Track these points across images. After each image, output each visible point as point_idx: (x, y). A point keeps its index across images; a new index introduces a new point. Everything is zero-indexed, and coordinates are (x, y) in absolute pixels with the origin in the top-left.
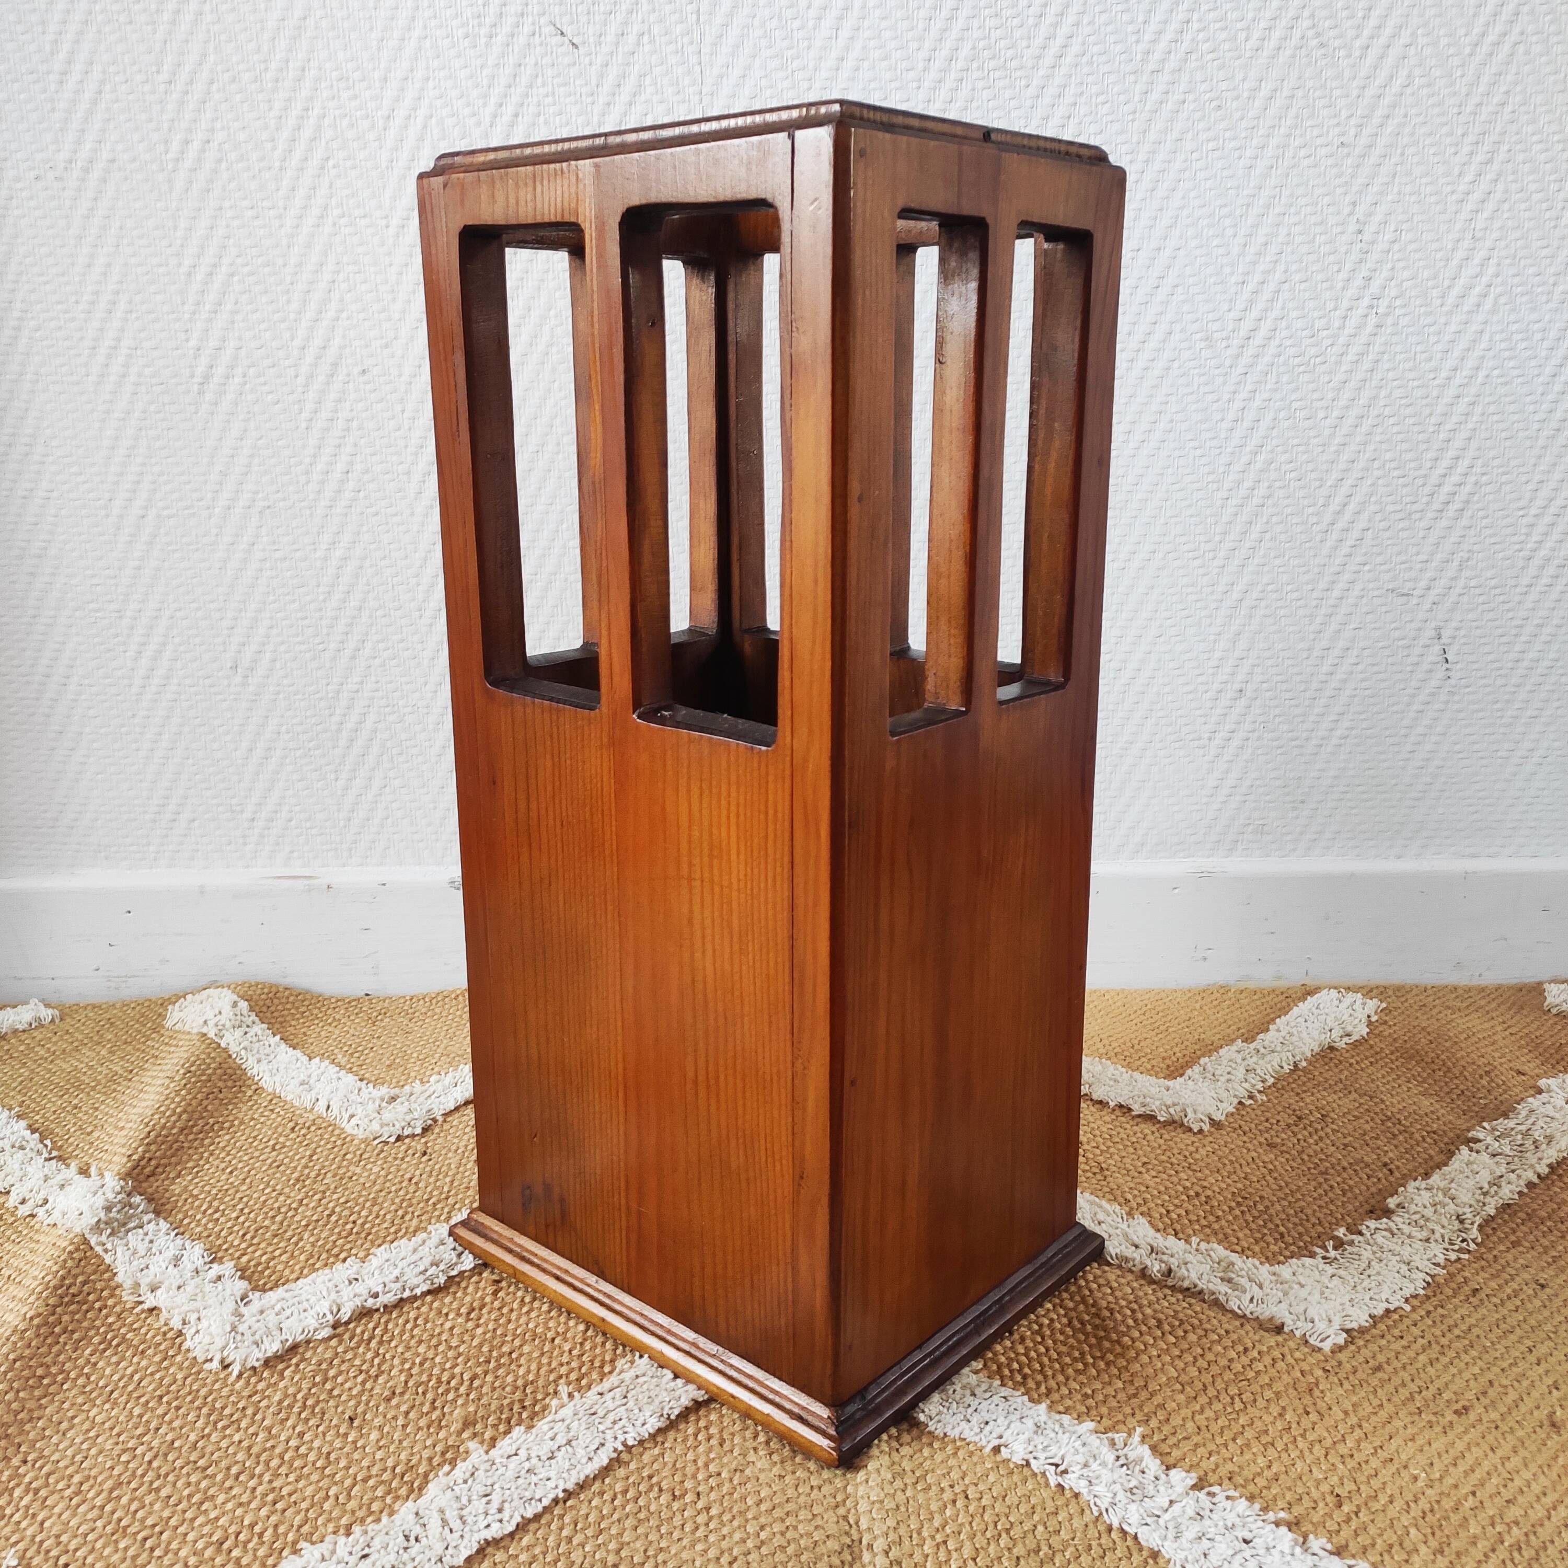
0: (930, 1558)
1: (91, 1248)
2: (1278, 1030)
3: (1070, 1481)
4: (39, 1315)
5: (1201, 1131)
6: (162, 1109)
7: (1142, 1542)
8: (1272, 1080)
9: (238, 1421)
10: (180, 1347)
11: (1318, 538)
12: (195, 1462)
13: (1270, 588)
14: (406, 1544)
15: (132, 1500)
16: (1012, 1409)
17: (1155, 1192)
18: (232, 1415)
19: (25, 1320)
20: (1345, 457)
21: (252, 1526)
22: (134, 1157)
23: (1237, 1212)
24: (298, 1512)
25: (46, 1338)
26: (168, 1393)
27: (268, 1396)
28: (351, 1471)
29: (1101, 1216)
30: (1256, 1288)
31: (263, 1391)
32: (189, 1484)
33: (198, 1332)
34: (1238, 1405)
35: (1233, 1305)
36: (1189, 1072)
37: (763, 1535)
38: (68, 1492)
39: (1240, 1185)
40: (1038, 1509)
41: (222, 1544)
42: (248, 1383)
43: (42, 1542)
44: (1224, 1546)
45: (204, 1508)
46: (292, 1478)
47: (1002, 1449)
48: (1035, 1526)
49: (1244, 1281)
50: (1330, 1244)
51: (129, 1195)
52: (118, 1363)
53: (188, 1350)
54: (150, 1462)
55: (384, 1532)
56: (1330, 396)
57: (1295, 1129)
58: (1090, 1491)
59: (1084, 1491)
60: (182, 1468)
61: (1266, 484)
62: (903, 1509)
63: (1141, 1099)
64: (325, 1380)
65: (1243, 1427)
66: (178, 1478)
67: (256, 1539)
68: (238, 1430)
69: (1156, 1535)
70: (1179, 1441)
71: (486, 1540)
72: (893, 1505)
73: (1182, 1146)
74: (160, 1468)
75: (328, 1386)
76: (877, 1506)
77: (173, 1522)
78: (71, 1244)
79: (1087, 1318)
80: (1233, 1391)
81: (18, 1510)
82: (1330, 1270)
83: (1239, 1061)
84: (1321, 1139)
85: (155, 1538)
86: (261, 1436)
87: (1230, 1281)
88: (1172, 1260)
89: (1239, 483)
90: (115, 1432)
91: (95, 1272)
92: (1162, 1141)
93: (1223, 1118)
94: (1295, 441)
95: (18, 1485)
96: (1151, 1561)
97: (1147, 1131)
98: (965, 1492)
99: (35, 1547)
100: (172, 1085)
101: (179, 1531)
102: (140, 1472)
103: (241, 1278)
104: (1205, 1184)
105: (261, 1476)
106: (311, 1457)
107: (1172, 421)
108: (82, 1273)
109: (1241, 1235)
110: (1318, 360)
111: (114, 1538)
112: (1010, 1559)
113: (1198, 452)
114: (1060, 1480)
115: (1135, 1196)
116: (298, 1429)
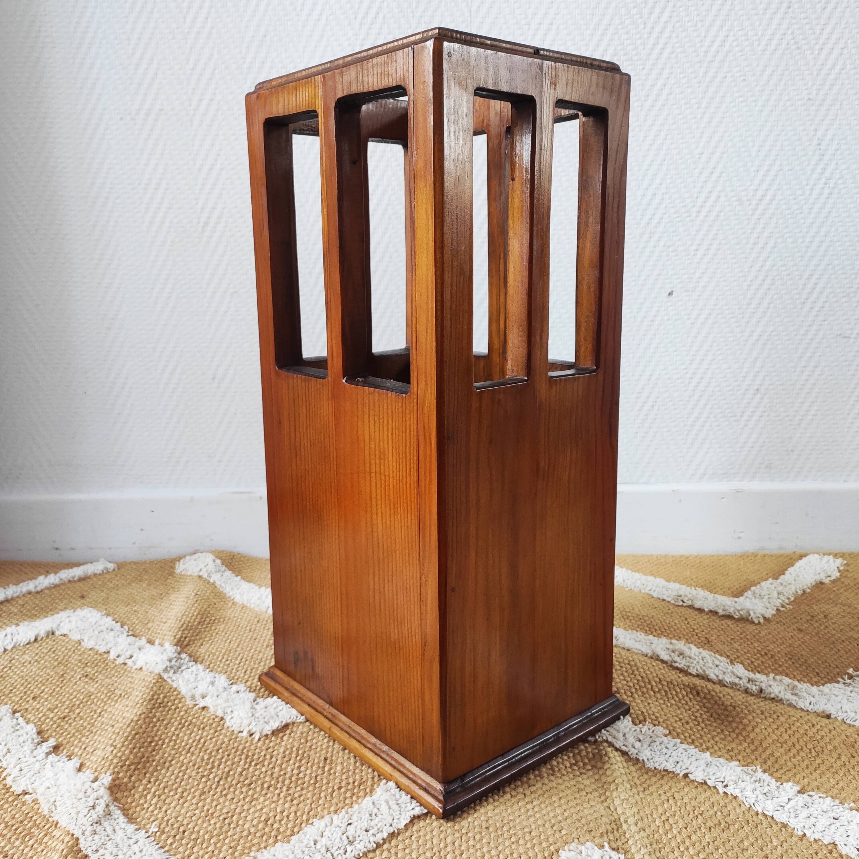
0: (660, 828)
1: (165, 681)
2: (790, 574)
3: (729, 790)
4: (144, 713)
5: (759, 623)
6: (187, 613)
7: (777, 820)
8: (792, 599)
9: (263, 761)
10: (223, 725)
11: (800, 306)
12: (244, 782)
13: (774, 334)
14: (371, 818)
15: (213, 801)
16: (690, 755)
17: (742, 653)
18: (259, 758)
19: (136, 715)
20: (813, 263)
21: (282, 812)
22: (177, 637)
23: (790, 663)
24: (306, 805)
25: (149, 724)
26: (221, 748)
27: (277, 749)
28: (330, 785)
29: (717, 662)
30: (811, 698)
31: (274, 747)
32: (242, 792)
33: (232, 718)
34: (814, 754)
35: (801, 705)
36: (746, 594)
37: (566, 814)
38: (176, 797)
39: (788, 649)
40: (716, 804)
41: (267, 821)
42: (264, 743)
43: (168, 821)
44: (824, 820)
45: (253, 804)
46: (298, 789)
47: (689, 775)
48: (716, 812)
49: (804, 694)
50: (846, 677)
51: (179, 654)
52: (191, 734)
53: (229, 727)
54: (219, 782)
55: (357, 812)
56: (805, 230)
57: (812, 622)
58: (742, 795)
59: (739, 795)
60: (237, 784)
61: (771, 278)
62: (640, 803)
63: (722, 607)
64: (307, 741)
65: (819, 764)
66: (236, 789)
67: (285, 819)
68: (264, 766)
69: (784, 816)
70: (785, 772)
71: (414, 816)
72: (634, 801)
73: (751, 630)
74: (224, 784)
75: (309, 744)
76: (625, 801)
77: (238, 811)
78: (154, 679)
79: (720, 712)
80: (810, 746)
81: (151, 805)
82: (850, 689)
83: (773, 588)
84: (827, 627)
85: (229, 818)
86: (277, 769)
87: (796, 694)
88: (762, 684)
89: (756, 277)
90: (196, 767)
91: (169, 692)
92: (738, 628)
93: (770, 616)
94: (787, 255)
95: (149, 793)
96: (783, 829)
97: (729, 623)
98: (673, 796)
99: (165, 823)
100: (189, 601)
101: (242, 815)
102: (214, 787)
103: (250, 692)
104: (769, 648)
105: (281, 788)
106: (307, 779)
107: (720, 244)
108: (162, 693)
109: (795, 673)
110: (798, 212)
111: (207, 818)
112: (706, 828)
113: (734, 261)
114: (725, 790)
115: (732, 654)
116: (297, 765)
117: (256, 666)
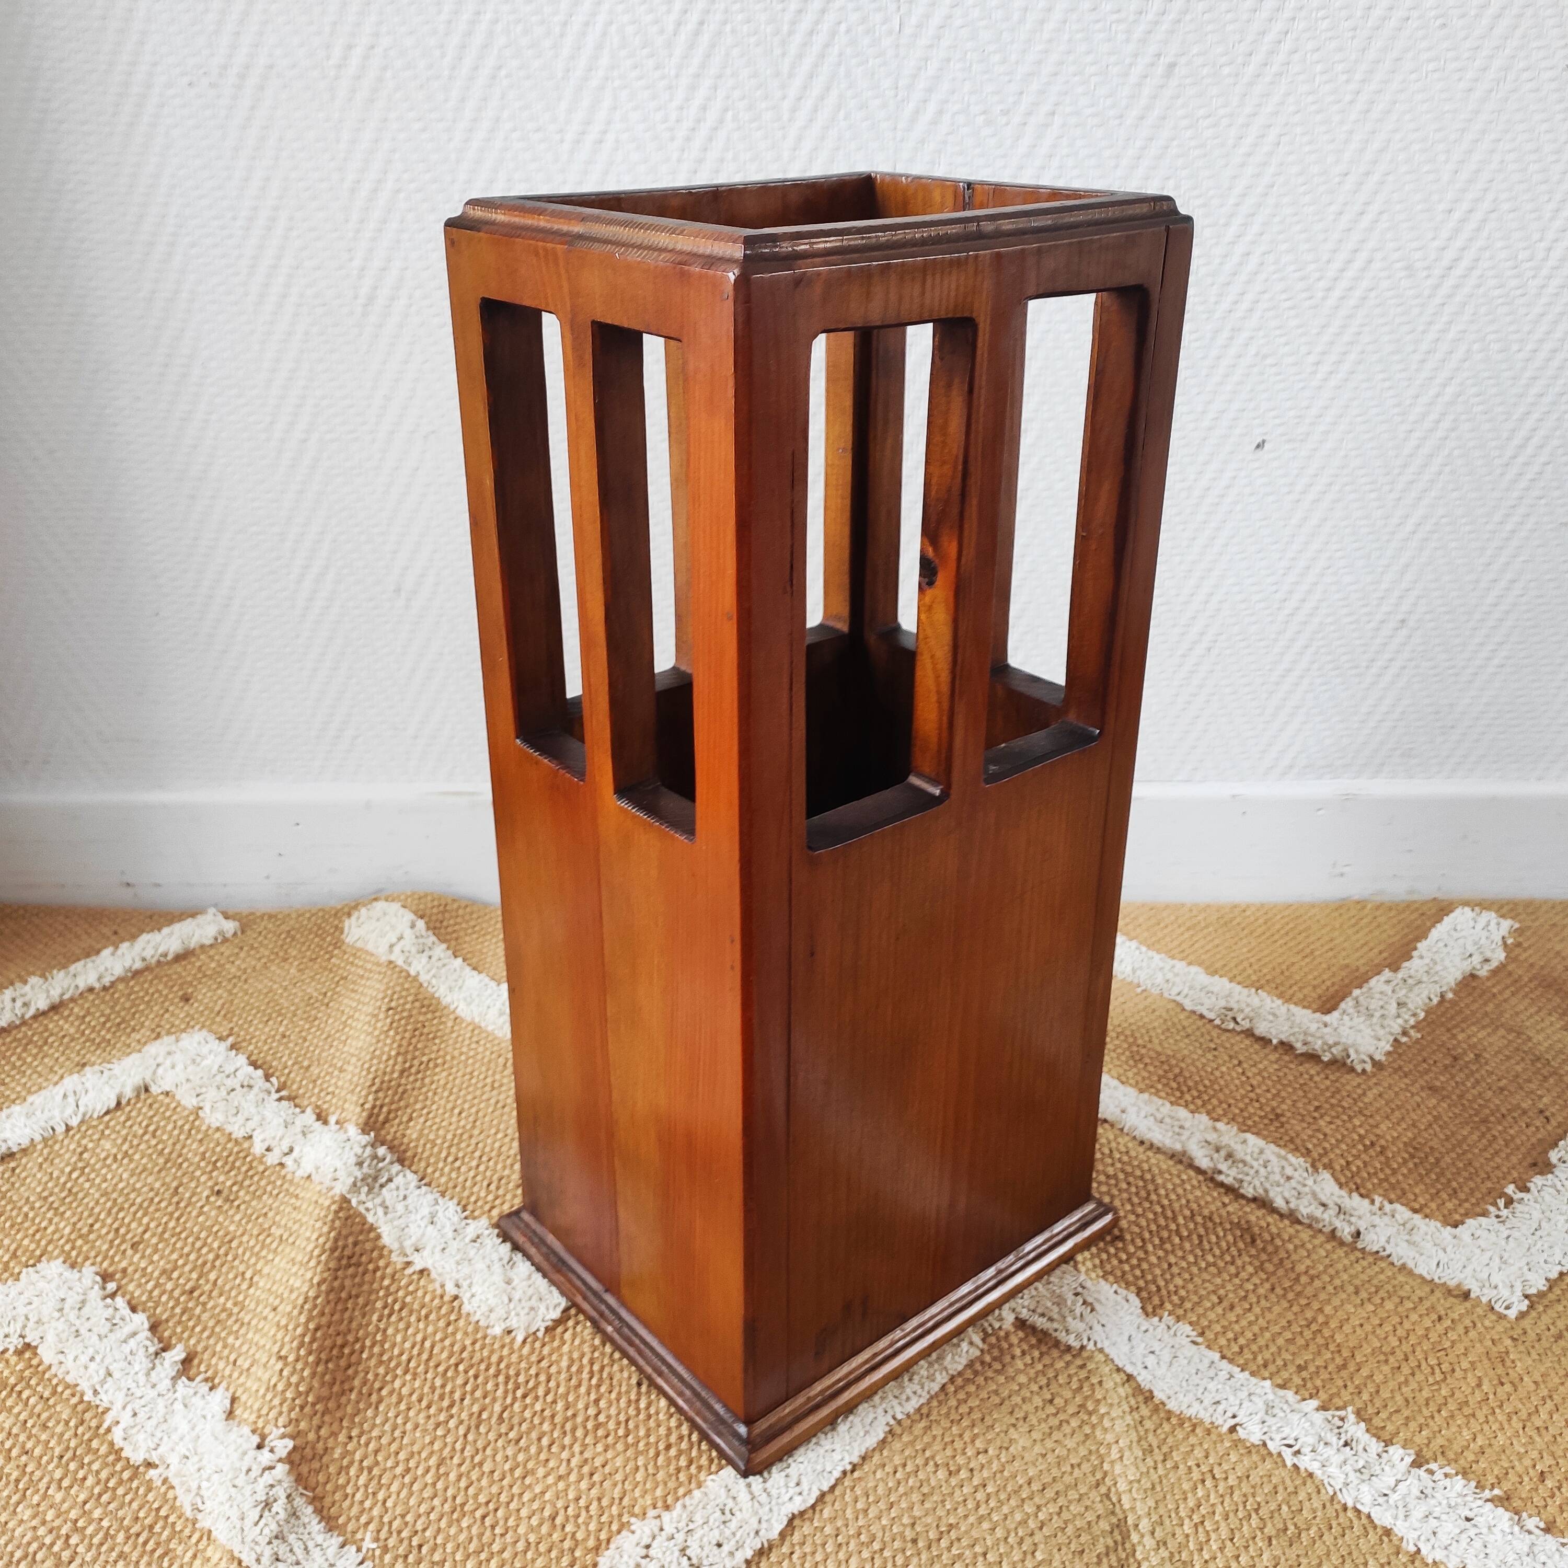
0: (1191, 1539)
1: (353, 1207)
3: (1304, 1462)
4: (324, 1280)
7: (1377, 1522)
9: (536, 1387)
10: (459, 1310)
12: (507, 1434)
15: (460, 1477)
18: (527, 1382)
19: (312, 1285)
21: (577, 1500)
24: (615, 1485)
25: (336, 1305)
26: (461, 1361)
27: (557, 1361)
28: (651, 1440)
31: (550, 1356)
32: (507, 1458)
33: (473, 1295)
38: (398, 1470)
40: (1280, 1489)
41: (554, 1519)
42: (533, 1349)
43: (390, 1523)
45: (527, 1482)
46: (600, 1448)
47: (1238, 1429)
48: (1280, 1506)
51: (374, 1147)
52: (406, 1329)
53: (467, 1311)
54: (465, 1436)
58: (1323, 1473)
59: (1318, 1472)
60: (496, 1440)
62: (1158, 1488)
66: (496, 1451)
67: (584, 1513)
68: (537, 1398)
69: (1388, 1514)
70: (1391, 1415)
71: (792, 1513)
72: (1149, 1485)
74: (475, 1441)
76: (1135, 1485)
77: (503, 1498)
78: (333, 1203)
81: (358, 1489)
85: (492, 1515)
86: (560, 1406)
90: (423, 1404)
91: (361, 1230)
95: (351, 1462)
98: (1211, 1471)
99: (386, 1528)
102: (458, 1446)
105: (571, 1446)
106: (611, 1426)
108: (351, 1234)
111: (455, 1516)
114: (1295, 1460)
116: (593, 1396)
117: (507, 1172)
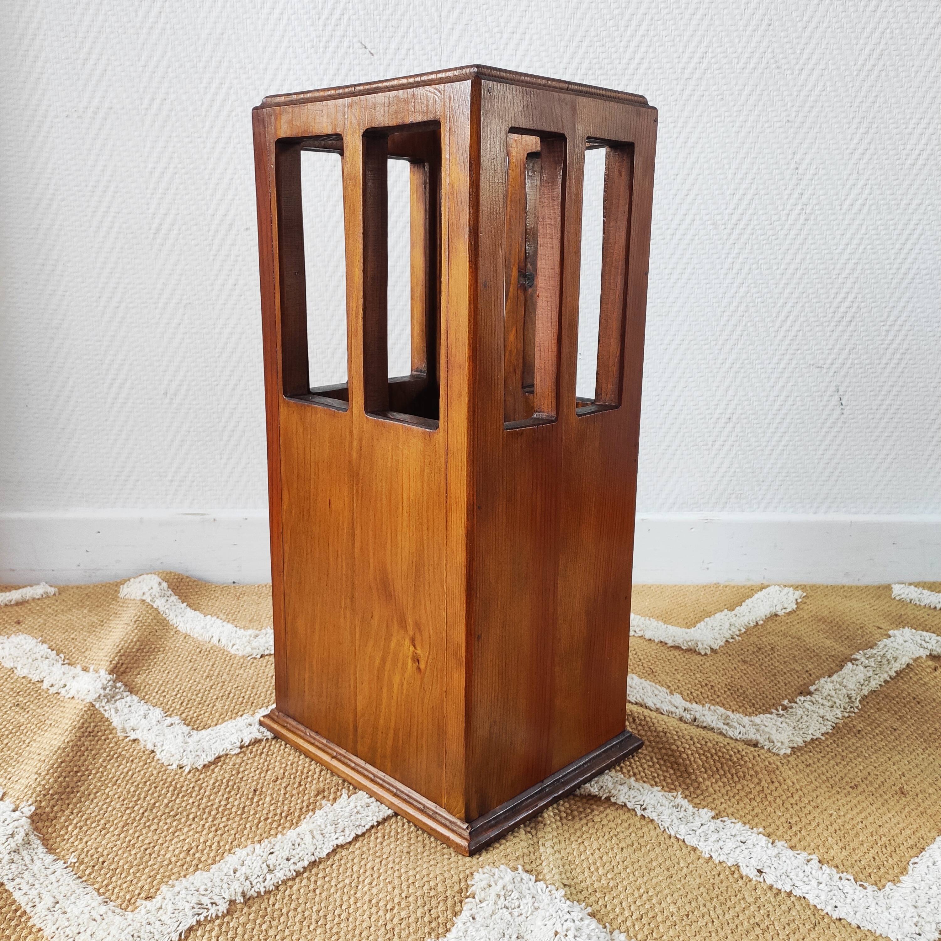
1: (97, 709)
4: (72, 741)
10: (154, 757)
19: (64, 743)
21: (205, 842)
24: (230, 835)
25: (77, 753)
32: (166, 824)
33: (163, 751)
38: (99, 828)
43: (88, 852)
51: (115, 682)
52: (119, 766)
53: (159, 760)
74: (148, 816)
78: (85, 707)
90: (121, 799)
91: (100, 721)
99: (85, 853)
103: (184, 724)
108: (93, 721)
